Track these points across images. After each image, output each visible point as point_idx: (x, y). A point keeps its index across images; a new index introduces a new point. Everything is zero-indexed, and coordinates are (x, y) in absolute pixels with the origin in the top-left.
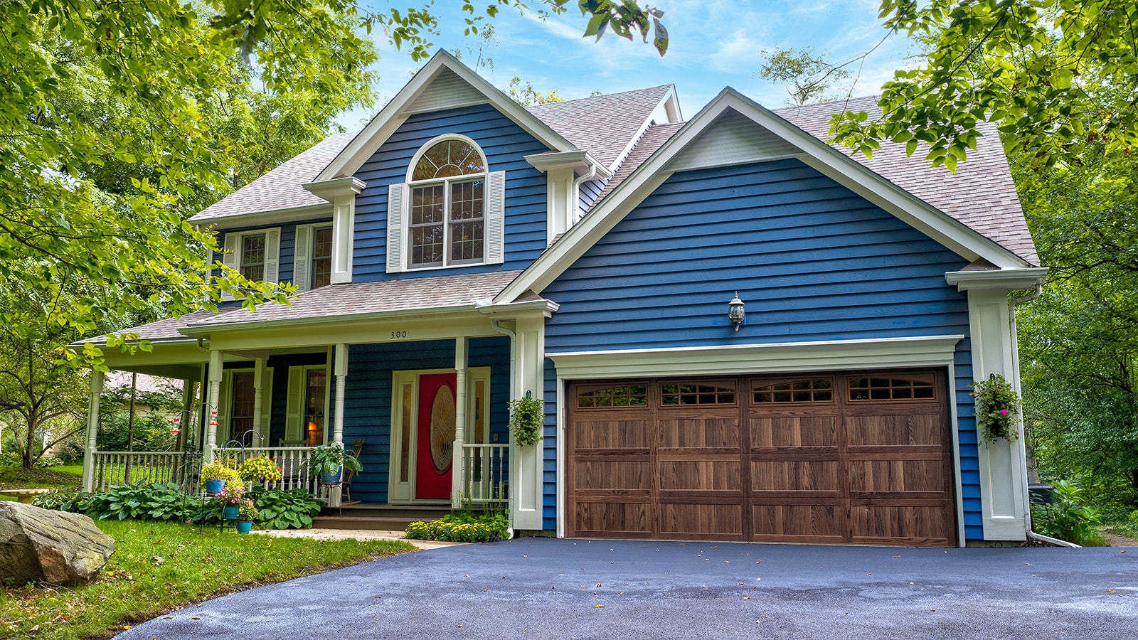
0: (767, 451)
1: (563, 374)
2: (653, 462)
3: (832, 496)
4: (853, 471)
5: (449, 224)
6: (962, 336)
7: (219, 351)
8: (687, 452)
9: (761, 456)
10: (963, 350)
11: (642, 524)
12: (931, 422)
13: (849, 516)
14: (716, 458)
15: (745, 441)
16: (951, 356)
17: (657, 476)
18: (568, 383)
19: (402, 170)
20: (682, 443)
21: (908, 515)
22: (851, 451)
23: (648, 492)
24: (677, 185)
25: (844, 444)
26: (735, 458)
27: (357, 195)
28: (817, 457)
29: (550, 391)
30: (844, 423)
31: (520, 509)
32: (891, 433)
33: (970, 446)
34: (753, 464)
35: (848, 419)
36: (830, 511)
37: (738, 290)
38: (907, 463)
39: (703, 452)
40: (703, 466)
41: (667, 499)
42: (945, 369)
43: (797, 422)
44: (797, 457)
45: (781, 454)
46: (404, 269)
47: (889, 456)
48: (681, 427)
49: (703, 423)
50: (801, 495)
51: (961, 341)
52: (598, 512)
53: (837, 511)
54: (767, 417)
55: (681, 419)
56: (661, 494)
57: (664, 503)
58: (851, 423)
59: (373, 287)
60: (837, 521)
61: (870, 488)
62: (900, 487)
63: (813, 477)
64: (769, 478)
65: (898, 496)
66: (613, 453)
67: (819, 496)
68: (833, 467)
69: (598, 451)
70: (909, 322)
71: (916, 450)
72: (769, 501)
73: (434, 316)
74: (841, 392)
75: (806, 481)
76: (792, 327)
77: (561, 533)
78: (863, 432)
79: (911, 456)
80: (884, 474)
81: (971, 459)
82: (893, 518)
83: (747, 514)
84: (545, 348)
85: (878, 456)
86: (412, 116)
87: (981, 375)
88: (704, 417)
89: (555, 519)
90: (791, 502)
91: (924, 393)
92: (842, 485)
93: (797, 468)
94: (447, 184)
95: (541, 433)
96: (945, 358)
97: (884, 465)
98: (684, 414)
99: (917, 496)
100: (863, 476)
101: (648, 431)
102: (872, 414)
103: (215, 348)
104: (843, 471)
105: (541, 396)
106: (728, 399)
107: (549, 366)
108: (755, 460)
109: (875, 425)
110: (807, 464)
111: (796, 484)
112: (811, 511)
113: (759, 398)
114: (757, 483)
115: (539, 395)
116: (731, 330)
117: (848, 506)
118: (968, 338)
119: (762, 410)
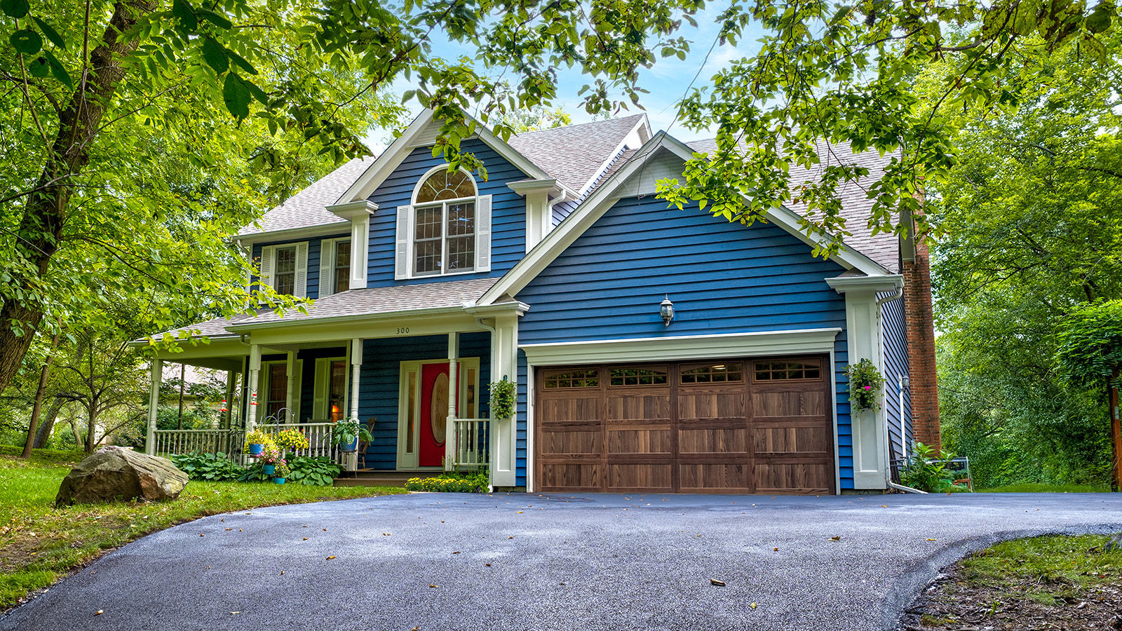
0: (691, 422)
1: (532, 361)
2: (603, 432)
3: (741, 456)
4: (758, 436)
5: (447, 239)
6: (840, 329)
7: (258, 345)
8: (630, 423)
9: (687, 425)
10: (841, 340)
11: (594, 480)
12: (816, 397)
13: (753, 472)
14: (651, 427)
15: (674, 414)
16: (832, 345)
17: (606, 443)
18: (537, 369)
19: (409, 194)
20: (625, 416)
21: (799, 471)
22: (755, 421)
23: (599, 455)
24: (623, 209)
25: (750, 415)
26: (667, 427)
27: (371, 215)
28: (731, 425)
29: (522, 375)
30: (750, 398)
31: (498, 470)
32: (787, 406)
33: (845, 415)
34: (680, 432)
35: (754, 396)
36: (740, 469)
37: (668, 294)
38: (799, 429)
39: (642, 423)
40: (641, 434)
41: (614, 460)
42: (827, 355)
43: (715, 398)
44: (714, 425)
45: (702, 424)
46: (409, 276)
47: (785, 424)
48: (625, 403)
49: (642, 399)
50: (716, 457)
51: (839, 333)
52: (560, 472)
53: (745, 468)
54: (691, 394)
55: (625, 397)
56: (609, 456)
57: (611, 464)
58: (756, 398)
59: (384, 292)
60: (744, 477)
61: (770, 450)
62: (793, 449)
63: (726, 441)
64: (693, 443)
65: (792, 456)
66: (572, 424)
67: (732, 457)
68: (742, 433)
69: (559, 423)
70: (801, 318)
71: (805, 419)
72: (691, 460)
73: (431, 315)
74: (749, 373)
75: (721, 445)
76: (711, 322)
77: (530, 489)
78: (765, 406)
79: (802, 424)
80: (781, 439)
81: (846, 426)
82: (787, 474)
83: (675, 472)
84: (518, 340)
85: (777, 425)
86: (416, 149)
87: (854, 360)
88: (643, 395)
89: (526, 477)
90: (709, 461)
91: (813, 374)
92: (748, 448)
93: (714, 435)
94: (444, 205)
95: (515, 409)
96: (827, 346)
97: (781, 432)
98: (627, 393)
99: (806, 456)
100: (765, 440)
101: (599, 407)
102: (772, 391)
103: (255, 343)
104: (750, 437)
105: (515, 380)
106: (661, 381)
107: (522, 356)
108: (683, 429)
109: (774, 400)
110: (722, 431)
111: (714, 447)
112: (724, 468)
113: (687, 379)
114: (684, 447)
115: (514, 379)
116: (662, 326)
117: (753, 465)
118: (845, 331)
119: (688, 389)
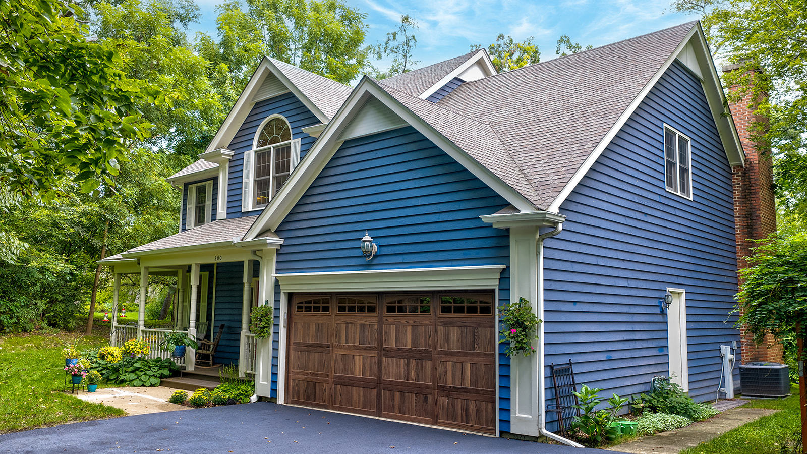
0: (391, 350)
1: (285, 289)
2: (331, 353)
3: (427, 387)
4: (440, 369)
5: (274, 177)
6: (503, 267)
7: (145, 267)
8: (349, 348)
9: (389, 353)
10: (505, 276)
11: (324, 398)
12: (488, 333)
13: (436, 404)
14: (364, 353)
15: (380, 343)
16: (497, 282)
17: (333, 364)
18: (291, 296)
19: (251, 141)
20: (347, 341)
21: (472, 406)
22: (440, 353)
23: (328, 375)
24: (346, 150)
25: (435, 347)
26: (374, 354)
27: (230, 159)
28: (420, 355)
29: (277, 301)
30: (436, 331)
31: (261, 382)
32: (464, 341)
34: (384, 359)
35: (439, 328)
36: (426, 399)
38: (472, 365)
39: (357, 348)
40: (357, 358)
41: (338, 381)
42: (494, 291)
43: (409, 328)
44: (408, 355)
45: (399, 353)
46: (250, 209)
47: (462, 359)
48: (347, 328)
49: (358, 326)
50: (409, 385)
51: (504, 270)
52: (303, 387)
53: (430, 398)
54: (392, 324)
55: (347, 323)
56: (335, 377)
57: (336, 384)
58: (441, 330)
60: (429, 407)
61: (450, 384)
62: (468, 385)
63: (417, 371)
64: (394, 370)
65: (466, 390)
66: (311, 345)
67: (420, 387)
68: (429, 364)
69: (305, 343)
70: (473, 254)
71: (478, 355)
72: (391, 387)
74: (436, 307)
75: (413, 374)
76: (405, 256)
77: (281, 400)
78: (447, 339)
79: (475, 359)
80: (458, 374)
81: (506, 366)
82: (462, 409)
83: (379, 396)
84: (276, 270)
85: (455, 359)
86: (257, 104)
87: (514, 299)
88: (359, 322)
89: (277, 390)
90: (405, 389)
91: (485, 310)
92: (434, 378)
93: (408, 364)
94: (272, 149)
95: (271, 330)
96: (492, 283)
97: (459, 365)
98: (348, 320)
99: (477, 392)
100: (446, 373)
101: (329, 332)
102: (452, 324)
103: (143, 265)
104: (434, 368)
105: (272, 305)
106: (372, 309)
107: (277, 285)
108: (386, 356)
109: (455, 334)
110: (414, 361)
111: (407, 376)
112: (415, 398)
113: (391, 309)
114: (385, 373)
116: (369, 261)
117: (436, 396)
118: (508, 268)
119: (391, 318)
